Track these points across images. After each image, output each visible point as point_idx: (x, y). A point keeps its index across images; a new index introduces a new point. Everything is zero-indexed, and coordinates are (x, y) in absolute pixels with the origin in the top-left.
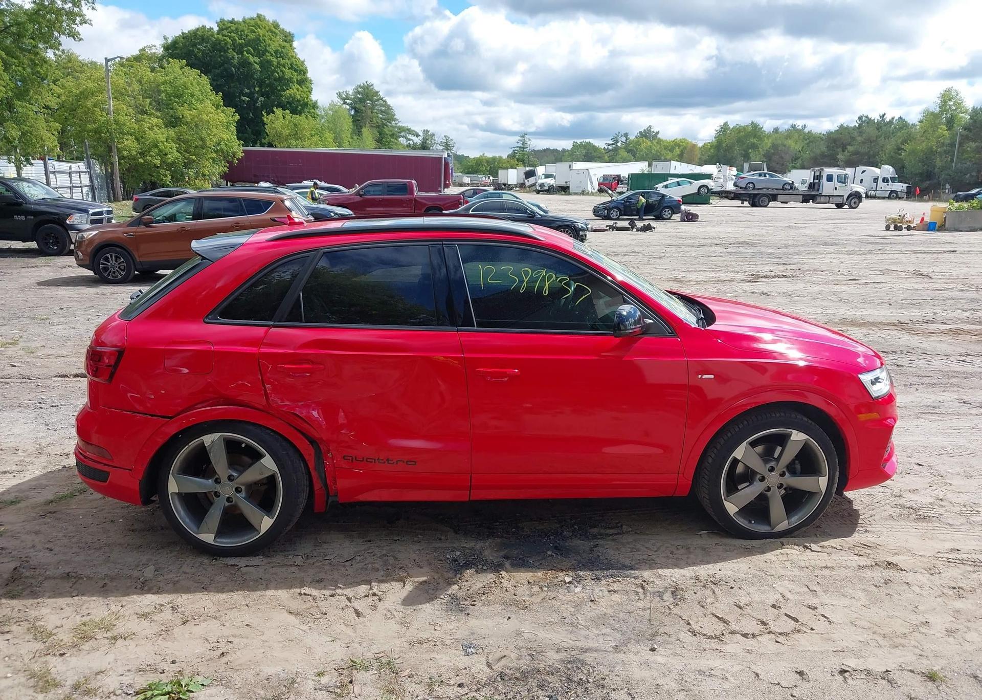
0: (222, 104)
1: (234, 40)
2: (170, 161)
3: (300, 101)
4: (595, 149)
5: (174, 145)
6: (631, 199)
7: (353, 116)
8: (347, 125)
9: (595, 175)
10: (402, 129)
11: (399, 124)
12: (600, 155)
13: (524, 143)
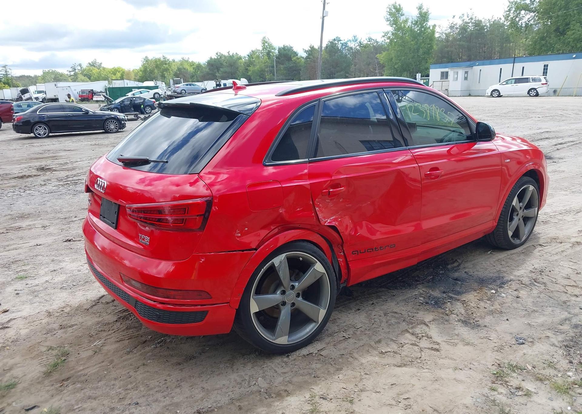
4: (62, 75)
6: (124, 102)
9: (75, 90)
12: (65, 78)
13: (6, 72)
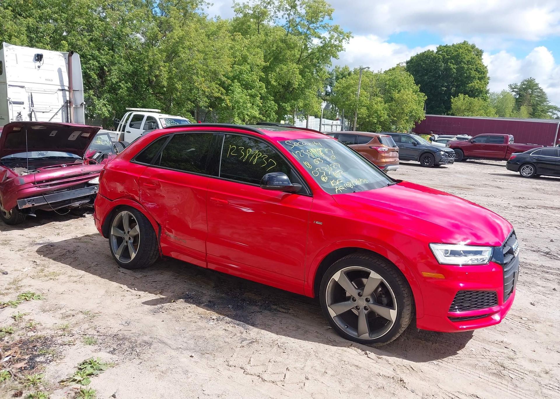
0: (419, 91)
1: (444, 57)
2: (382, 120)
3: (478, 90)
5: (386, 112)
7: (517, 99)
8: (511, 104)
10: (550, 107)
11: (549, 104)
